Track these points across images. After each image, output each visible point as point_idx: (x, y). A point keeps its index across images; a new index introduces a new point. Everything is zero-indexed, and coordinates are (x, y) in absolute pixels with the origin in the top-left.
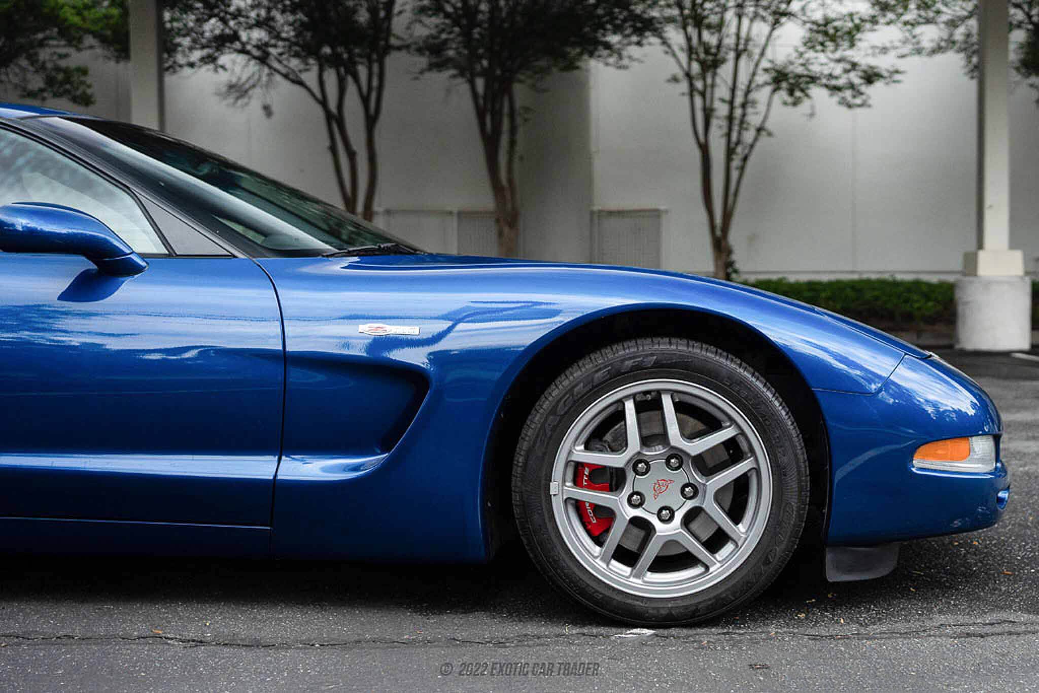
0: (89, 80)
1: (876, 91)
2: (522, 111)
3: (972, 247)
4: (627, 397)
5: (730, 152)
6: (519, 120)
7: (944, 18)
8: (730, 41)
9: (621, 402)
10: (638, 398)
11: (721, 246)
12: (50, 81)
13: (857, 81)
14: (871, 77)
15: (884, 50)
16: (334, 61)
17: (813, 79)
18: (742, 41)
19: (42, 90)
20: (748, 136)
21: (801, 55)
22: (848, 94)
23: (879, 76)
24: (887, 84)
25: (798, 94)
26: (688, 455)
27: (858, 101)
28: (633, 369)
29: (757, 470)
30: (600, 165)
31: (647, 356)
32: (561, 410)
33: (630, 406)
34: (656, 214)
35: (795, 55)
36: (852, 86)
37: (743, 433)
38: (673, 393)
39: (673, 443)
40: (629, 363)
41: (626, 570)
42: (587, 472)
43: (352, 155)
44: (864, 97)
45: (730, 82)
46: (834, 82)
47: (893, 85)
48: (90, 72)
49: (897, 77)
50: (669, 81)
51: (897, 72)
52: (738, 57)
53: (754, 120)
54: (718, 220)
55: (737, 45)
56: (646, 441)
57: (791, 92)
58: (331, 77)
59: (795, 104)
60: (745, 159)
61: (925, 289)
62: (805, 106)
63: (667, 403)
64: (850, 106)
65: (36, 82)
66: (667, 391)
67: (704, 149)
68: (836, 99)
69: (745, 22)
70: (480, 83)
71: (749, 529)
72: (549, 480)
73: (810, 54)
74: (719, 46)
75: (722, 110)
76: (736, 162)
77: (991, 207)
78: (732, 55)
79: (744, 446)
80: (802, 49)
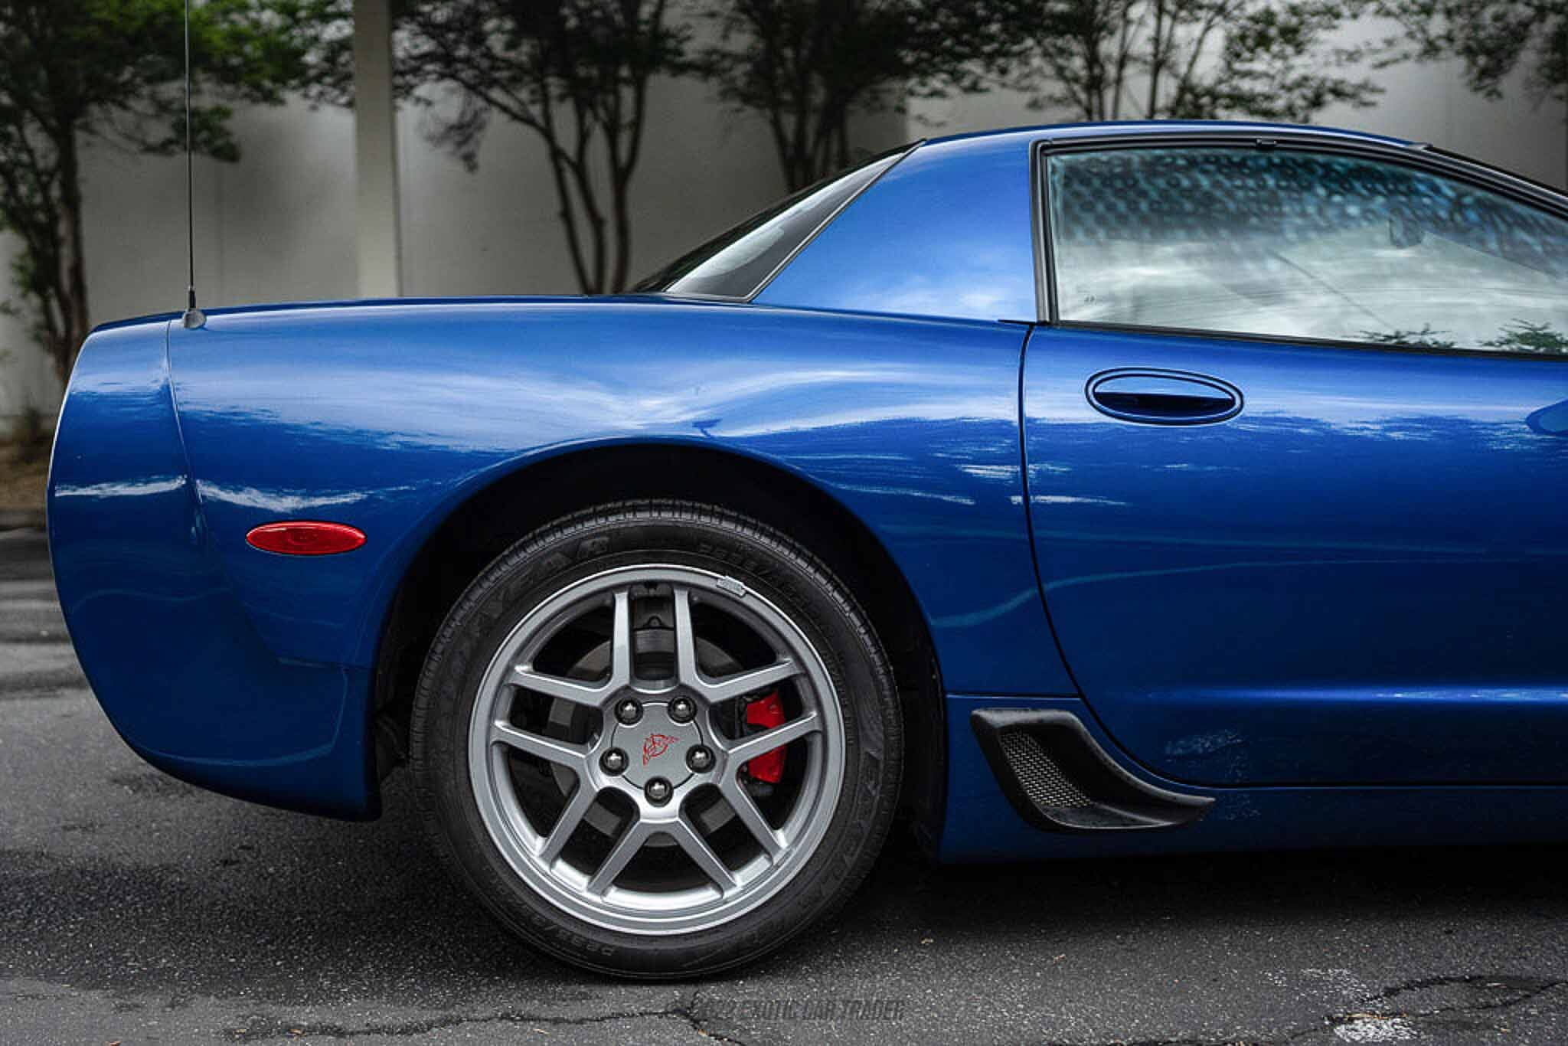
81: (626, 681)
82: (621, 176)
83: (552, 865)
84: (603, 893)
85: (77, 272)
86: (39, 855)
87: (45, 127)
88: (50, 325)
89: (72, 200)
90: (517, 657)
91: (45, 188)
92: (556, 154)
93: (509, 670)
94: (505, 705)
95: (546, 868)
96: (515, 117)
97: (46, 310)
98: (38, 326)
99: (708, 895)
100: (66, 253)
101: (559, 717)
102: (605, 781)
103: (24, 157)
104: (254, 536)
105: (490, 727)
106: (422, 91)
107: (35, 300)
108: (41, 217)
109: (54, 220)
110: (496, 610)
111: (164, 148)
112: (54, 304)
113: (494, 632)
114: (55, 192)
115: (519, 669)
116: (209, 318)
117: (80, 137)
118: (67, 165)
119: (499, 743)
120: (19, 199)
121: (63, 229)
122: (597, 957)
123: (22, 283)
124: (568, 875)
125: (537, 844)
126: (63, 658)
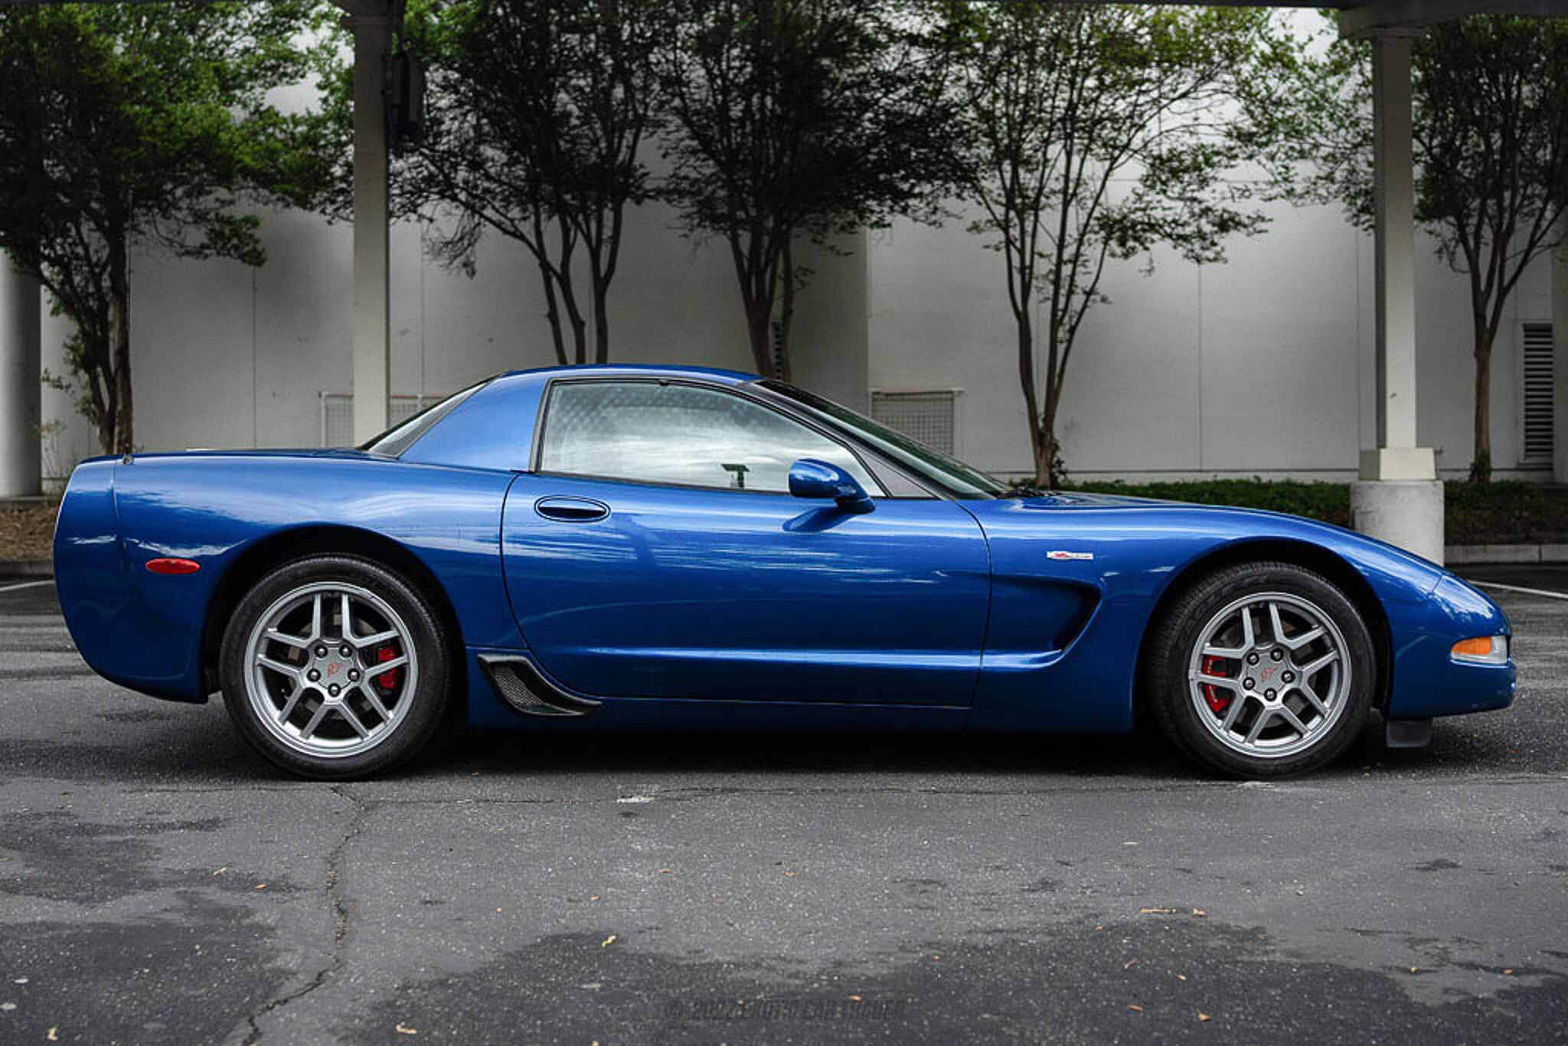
0: (258, 233)
1: (1232, 242)
2: (799, 273)
3: (1372, 445)
4: (1244, 606)
5: (1055, 323)
6: (796, 285)
7: (1324, 151)
8: (1054, 184)
9: (1240, 609)
10: (1252, 606)
11: (1043, 441)
12: (216, 236)
13: (1207, 228)
14: (1227, 223)
15: (1245, 193)
16: (559, 208)
17: (1152, 227)
18: (1072, 185)
19: (203, 246)
20: (1078, 301)
21: (1140, 197)
22: (1197, 245)
23: (1238, 224)
24: (1248, 235)
25: (1131, 243)
26: (1288, 648)
27: (1210, 254)
28: (1251, 584)
29: (1339, 662)
30: (876, 332)
31: (1260, 575)
32: (1198, 615)
33: (1246, 613)
34: (950, 396)
35: (1133, 197)
36: (1201, 235)
37: (1329, 633)
38: (1276, 602)
39: (1278, 640)
40: (1247, 581)
41: (1242, 738)
42: (1211, 663)
43: (578, 324)
44: (1218, 248)
45: (1057, 233)
46: (1180, 230)
47: (1256, 236)
48: (262, 224)
49: (1260, 226)
50: (969, 230)
51: (1263, 219)
52: (1066, 204)
53: (1083, 281)
54: (1041, 409)
55: (1066, 187)
56: (1258, 639)
57: (1122, 243)
58: (552, 228)
59: (1126, 256)
60: (1072, 330)
61: (1301, 493)
62: (1140, 258)
63: (1274, 610)
64: (1198, 260)
65: (196, 236)
66: (1273, 601)
67: (1023, 318)
68: (1181, 251)
69: (1076, 160)
70: (745, 239)
71: (1332, 706)
72: (1188, 668)
73: (1152, 196)
74: (1040, 190)
75: (1043, 267)
76: (1062, 334)
77: (1394, 395)
78: (1057, 200)
79: (1328, 642)
80: (1141, 189)
81: (318, 636)
82: (601, 285)
83: (284, 724)
84: (308, 738)
85: (123, 353)
86: (47, 741)
87: (99, 227)
88: (97, 399)
89: (121, 291)
90: (269, 624)
91: (97, 279)
92: (546, 266)
93: (264, 630)
94: (264, 646)
95: (280, 724)
96: (505, 232)
97: (94, 384)
98: (86, 400)
99: (358, 740)
100: (114, 335)
101: (294, 655)
102: (308, 684)
103: (80, 250)
104: (150, 566)
105: (255, 657)
106: (426, 209)
107: (84, 376)
108: (92, 303)
109: (104, 307)
110: (257, 602)
111: (199, 252)
112: (102, 380)
113: (257, 612)
114: (106, 283)
115: (270, 630)
116: (136, 460)
117: (129, 238)
118: (118, 258)
119: (260, 665)
120: (72, 287)
121: (112, 314)
122: (301, 767)
123: (74, 361)
124: (291, 729)
125: (276, 714)
126: (76, 660)
